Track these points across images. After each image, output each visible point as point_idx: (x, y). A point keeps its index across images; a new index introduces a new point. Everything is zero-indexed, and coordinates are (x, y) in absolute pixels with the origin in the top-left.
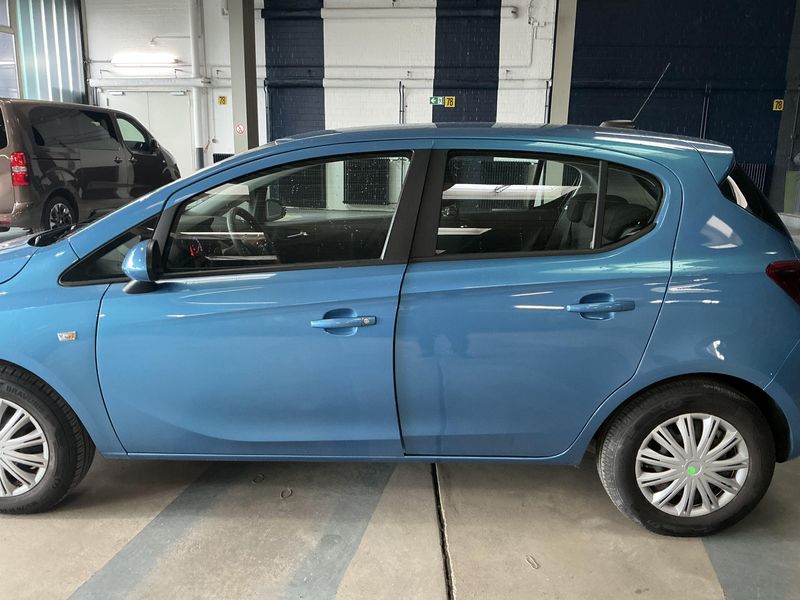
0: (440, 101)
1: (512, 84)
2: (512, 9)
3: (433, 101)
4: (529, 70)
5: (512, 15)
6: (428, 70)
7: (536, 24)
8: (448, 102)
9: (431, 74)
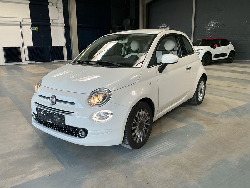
0: (34, 28)
1: (54, 24)
2: (52, 3)
3: (31, 28)
4: (58, 21)
5: (52, 5)
6: (29, 19)
7: (58, 8)
8: (36, 29)
9: (30, 20)
